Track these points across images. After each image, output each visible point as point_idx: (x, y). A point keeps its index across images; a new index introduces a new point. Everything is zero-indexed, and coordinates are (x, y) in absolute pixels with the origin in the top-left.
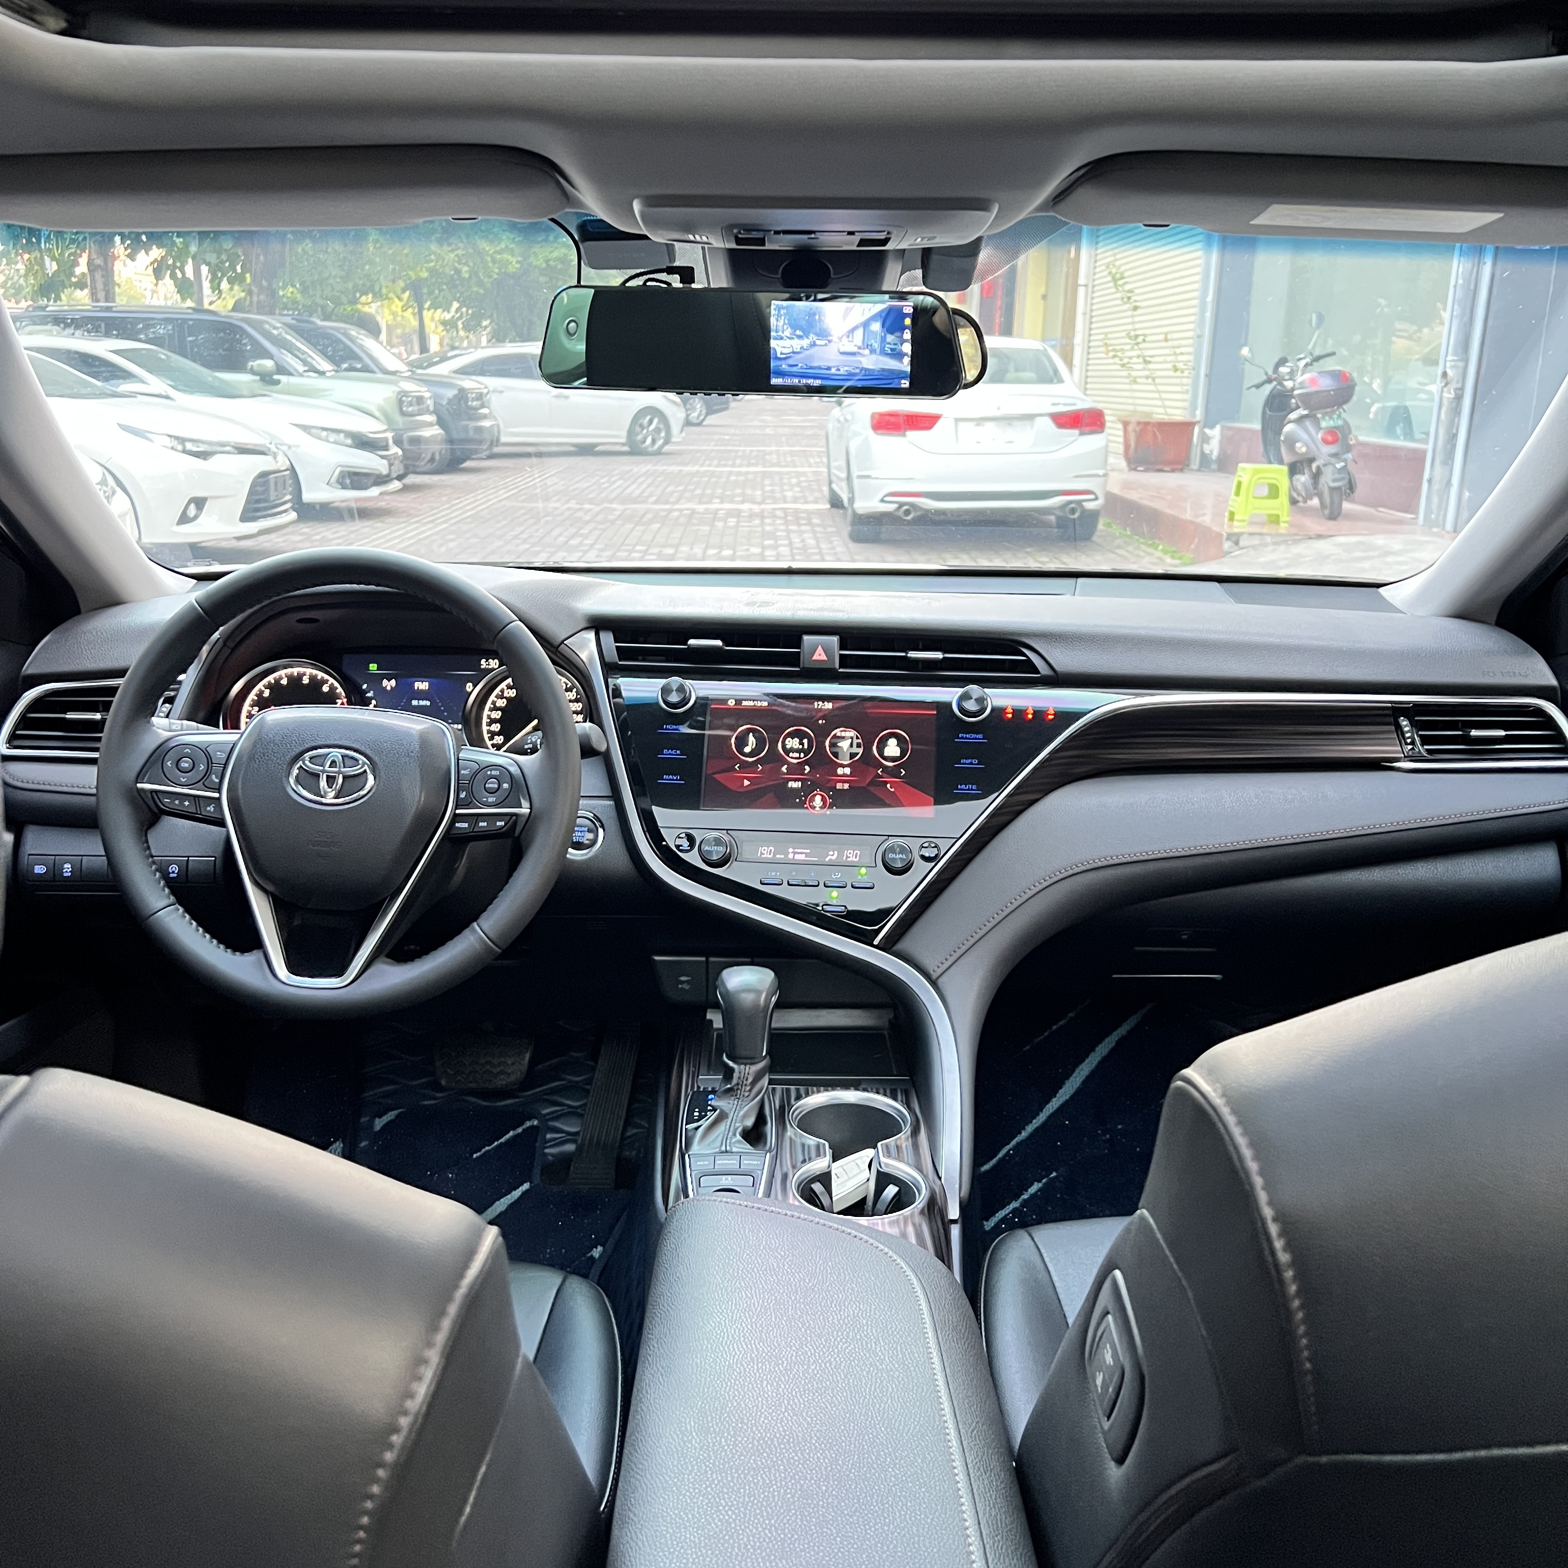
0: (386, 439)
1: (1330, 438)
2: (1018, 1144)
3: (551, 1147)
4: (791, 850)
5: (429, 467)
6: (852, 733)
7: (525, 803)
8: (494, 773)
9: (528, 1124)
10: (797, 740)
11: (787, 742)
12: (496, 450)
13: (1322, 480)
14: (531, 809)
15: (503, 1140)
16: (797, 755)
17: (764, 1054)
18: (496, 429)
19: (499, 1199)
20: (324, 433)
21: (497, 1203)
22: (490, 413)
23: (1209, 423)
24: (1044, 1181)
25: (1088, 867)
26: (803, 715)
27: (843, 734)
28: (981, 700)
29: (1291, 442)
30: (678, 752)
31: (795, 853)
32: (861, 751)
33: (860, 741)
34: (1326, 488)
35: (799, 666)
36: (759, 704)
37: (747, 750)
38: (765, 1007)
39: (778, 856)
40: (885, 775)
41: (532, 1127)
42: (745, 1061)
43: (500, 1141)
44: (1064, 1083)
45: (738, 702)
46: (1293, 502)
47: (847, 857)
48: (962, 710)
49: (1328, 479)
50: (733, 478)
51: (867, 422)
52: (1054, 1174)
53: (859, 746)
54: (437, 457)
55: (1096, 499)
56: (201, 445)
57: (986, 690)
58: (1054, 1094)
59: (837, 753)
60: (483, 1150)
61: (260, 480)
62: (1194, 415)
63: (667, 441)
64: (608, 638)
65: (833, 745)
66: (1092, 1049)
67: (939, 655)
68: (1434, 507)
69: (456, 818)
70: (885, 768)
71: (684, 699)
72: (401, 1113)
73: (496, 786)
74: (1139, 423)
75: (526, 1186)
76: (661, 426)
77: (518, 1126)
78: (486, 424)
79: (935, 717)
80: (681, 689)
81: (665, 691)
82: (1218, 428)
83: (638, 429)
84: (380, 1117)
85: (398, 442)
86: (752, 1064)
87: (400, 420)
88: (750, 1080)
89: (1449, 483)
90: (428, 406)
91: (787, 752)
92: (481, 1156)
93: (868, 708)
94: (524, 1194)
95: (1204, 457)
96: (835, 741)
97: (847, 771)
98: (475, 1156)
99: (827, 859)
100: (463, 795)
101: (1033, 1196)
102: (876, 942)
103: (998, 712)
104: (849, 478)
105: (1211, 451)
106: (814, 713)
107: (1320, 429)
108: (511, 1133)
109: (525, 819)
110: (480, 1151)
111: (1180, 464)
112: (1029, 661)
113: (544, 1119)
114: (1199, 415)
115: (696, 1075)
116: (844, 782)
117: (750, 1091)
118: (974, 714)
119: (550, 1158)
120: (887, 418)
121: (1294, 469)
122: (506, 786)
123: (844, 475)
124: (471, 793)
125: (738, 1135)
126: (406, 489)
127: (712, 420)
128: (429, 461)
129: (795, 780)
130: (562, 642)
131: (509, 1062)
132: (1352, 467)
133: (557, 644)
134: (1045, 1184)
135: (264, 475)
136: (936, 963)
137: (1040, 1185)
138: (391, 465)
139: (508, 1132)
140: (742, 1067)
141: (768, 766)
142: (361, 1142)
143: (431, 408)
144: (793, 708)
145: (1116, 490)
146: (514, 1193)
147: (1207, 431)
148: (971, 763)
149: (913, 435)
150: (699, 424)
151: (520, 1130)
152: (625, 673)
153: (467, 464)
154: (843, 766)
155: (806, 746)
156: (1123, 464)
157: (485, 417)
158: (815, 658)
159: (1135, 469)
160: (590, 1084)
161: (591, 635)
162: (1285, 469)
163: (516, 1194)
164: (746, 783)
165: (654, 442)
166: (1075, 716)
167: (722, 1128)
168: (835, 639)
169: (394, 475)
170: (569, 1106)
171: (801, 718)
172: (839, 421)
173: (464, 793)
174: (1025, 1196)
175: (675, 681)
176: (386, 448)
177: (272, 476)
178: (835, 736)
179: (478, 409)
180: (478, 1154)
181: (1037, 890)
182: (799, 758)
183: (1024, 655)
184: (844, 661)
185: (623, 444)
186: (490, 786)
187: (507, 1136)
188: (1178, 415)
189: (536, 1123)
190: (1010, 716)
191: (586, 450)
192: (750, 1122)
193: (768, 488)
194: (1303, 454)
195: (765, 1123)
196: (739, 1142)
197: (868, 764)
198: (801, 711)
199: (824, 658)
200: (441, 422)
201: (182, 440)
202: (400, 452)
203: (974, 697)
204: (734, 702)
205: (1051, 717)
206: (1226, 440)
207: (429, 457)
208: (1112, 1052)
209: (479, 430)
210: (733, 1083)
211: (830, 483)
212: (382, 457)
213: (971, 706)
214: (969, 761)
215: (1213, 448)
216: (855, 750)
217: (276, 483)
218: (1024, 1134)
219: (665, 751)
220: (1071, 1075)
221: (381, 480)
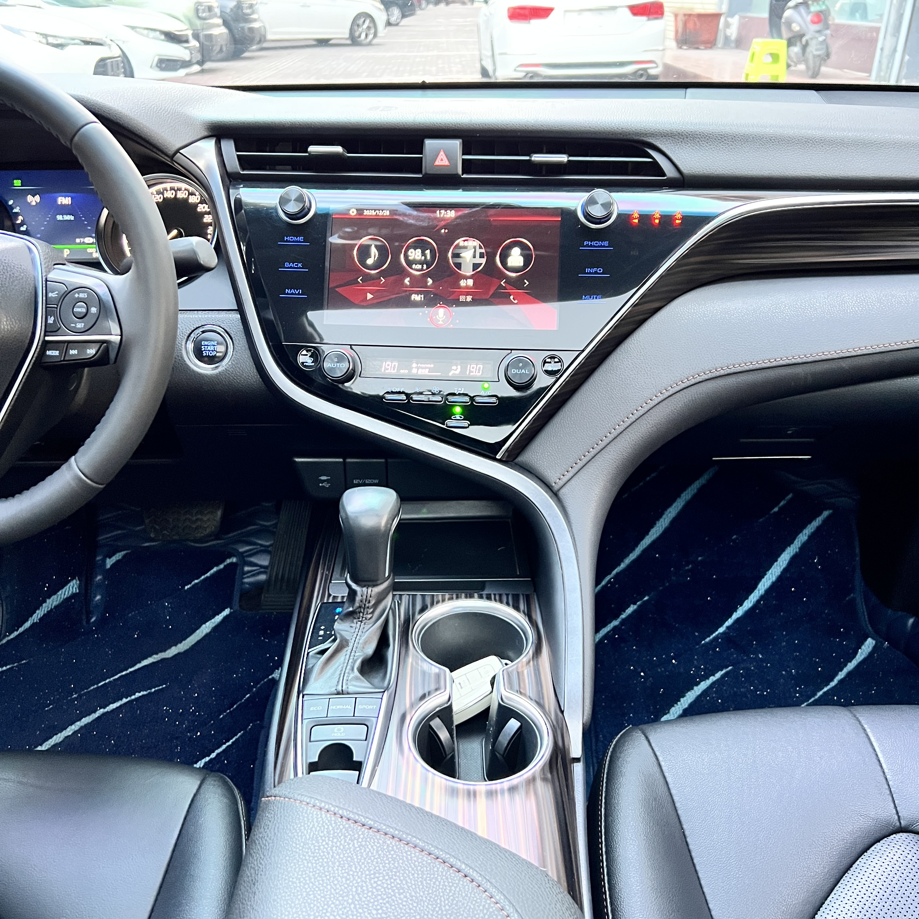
0: (187, 35)
1: (816, 20)
2: (617, 574)
3: (248, 577)
4: (414, 365)
5: (219, 56)
6: (476, 243)
7: (115, 328)
8: (82, 295)
9: (228, 561)
10: (419, 251)
11: (409, 253)
12: (265, 45)
13: (809, 49)
14: (121, 335)
15: (208, 574)
16: (419, 267)
17: (387, 575)
18: (263, 28)
19: (205, 623)
20: (146, 32)
21: (204, 626)
22: (259, 17)
23: (731, 13)
24: (638, 603)
25: (710, 376)
26: (425, 224)
27: (466, 244)
28: (607, 205)
29: (789, 24)
30: (300, 265)
31: (418, 368)
32: (483, 261)
33: (483, 251)
34: (811, 55)
35: (420, 172)
36: (381, 213)
37: (370, 261)
38: (385, 531)
39: (402, 371)
40: (508, 287)
41: (232, 564)
42: (368, 583)
43: (206, 575)
44: (655, 524)
45: (360, 211)
46: (789, 66)
47: (470, 372)
48: (588, 216)
49: (813, 50)
50: (418, 60)
51: (505, 14)
52: (646, 598)
53: (482, 255)
54: (224, 49)
55: (657, 67)
56: (59, 39)
57: (614, 195)
58: (647, 533)
59: (460, 264)
60: (193, 583)
61: (101, 63)
62: (721, 8)
63: (375, 35)
64: (228, 147)
65: (456, 255)
66: (679, 496)
67: (563, 158)
68: (884, 67)
69: (45, 345)
70: (509, 280)
71: (303, 209)
72: (127, 554)
73: (84, 310)
74: (685, 15)
75: (227, 612)
76: (371, 25)
77: (221, 563)
78: (255, 25)
79: (559, 223)
80: (300, 199)
81: (283, 201)
82: (737, 17)
83: (356, 28)
84: (110, 558)
85: (196, 36)
86: (374, 586)
87: (198, 23)
88: (373, 602)
89: (895, 50)
90: (216, 14)
91: (410, 263)
92: (190, 588)
93: (492, 216)
94: (226, 618)
95: (727, 38)
96: (457, 251)
97: (470, 282)
98: (186, 588)
99: (450, 374)
100: (51, 320)
101: (630, 616)
102: (498, 457)
103: (624, 218)
104: (493, 55)
105: (731, 34)
106: (435, 223)
107: (810, 12)
108: (215, 569)
109: (117, 346)
110: (190, 583)
111: (710, 44)
112: (655, 163)
113: (241, 556)
114: (724, 8)
115: (328, 580)
116: (467, 294)
117: (373, 613)
118: (599, 221)
119: (247, 586)
120: (518, 10)
121: (790, 43)
122: (94, 310)
123: (489, 53)
124: (60, 318)
125: (355, 670)
126: (203, 71)
127: (405, 21)
128: (218, 52)
129: (418, 293)
130: (178, 151)
131: (205, 519)
132: (829, 41)
133: (171, 152)
134: (640, 606)
135: (103, 60)
136: (558, 475)
137: (635, 607)
138: (191, 54)
139: (212, 568)
140: (365, 589)
141: (392, 278)
142: (96, 577)
143: (219, 14)
144: (414, 218)
145: (669, 61)
146: (217, 617)
147: (729, 20)
148: (596, 273)
149: (535, 22)
150: (397, 25)
151: (222, 566)
152: (248, 183)
153: (246, 54)
154: (466, 278)
155: (429, 257)
156: (673, 44)
157: (255, 20)
158: (437, 163)
159: (681, 48)
160: (276, 528)
161: (211, 144)
162: (784, 42)
163: (219, 618)
164: (369, 296)
165: (367, 35)
166: (704, 219)
167: (342, 657)
168: (457, 144)
169: (194, 61)
170: (262, 545)
171: (423, 228)
172: (486, 15)
173: (52, 318)
174: (623, 616)
175: (294, 190)
176: (187, 41)
177: (109, 61)
178: (457, 246)
179: (250, 15)
180: (189, 586)
181: (660, 399)
182: (422, 270)
183: (650, 156)
184: (468, 166)
185: (347, 39)
186: (79, 310)
187: (212, 571)
188: (711, 9)
189: (234, 560)
190: (636, 221)
191: (323, 43)
192: (370, 650)
193: (440, 66)
194: (798, 32)
195: (388, 646)
196: (356, 678)
197: (492, 276)
198: (422, 221)
199: (446, 162)
200: (226, 23)
201: (46, 36)
202: (197, 45)
203: (600, 203)
204: (355, 212)
205: (677, 221)
206: (742, 26)
207: (218, 48)
208: (695, 497)
209: (251, 30)
210: (357, 604)
211: (481, 60)
212: (186, 48)
213: (597, 211)
214: (595, 269)
215: (733, 32)
216: (478, 260)
217: (112, 65)
218: (623, 566)
219: (287, 264)
220: (661, 517)
221: (186, 64)
